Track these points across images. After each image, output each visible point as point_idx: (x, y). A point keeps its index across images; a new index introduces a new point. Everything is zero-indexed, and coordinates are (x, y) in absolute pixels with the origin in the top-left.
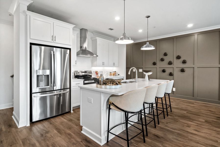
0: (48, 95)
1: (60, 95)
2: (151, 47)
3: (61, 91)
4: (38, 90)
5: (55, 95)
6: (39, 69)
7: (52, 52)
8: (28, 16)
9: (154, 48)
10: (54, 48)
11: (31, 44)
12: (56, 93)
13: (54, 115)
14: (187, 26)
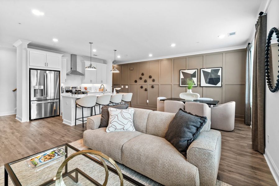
0: (43, 102)
1: (54, 103)
2: (116, 71)
3: (54, 100)
4: (35, 99)
5: (48, 103)
6: (36, 85)
7: (45, 74)
8: (28, 51)
9: (119, 72)
10: (47, 71)
11: (30, 69)
12: (49, 101)
13: (48, 116)
14: (149, 55)
